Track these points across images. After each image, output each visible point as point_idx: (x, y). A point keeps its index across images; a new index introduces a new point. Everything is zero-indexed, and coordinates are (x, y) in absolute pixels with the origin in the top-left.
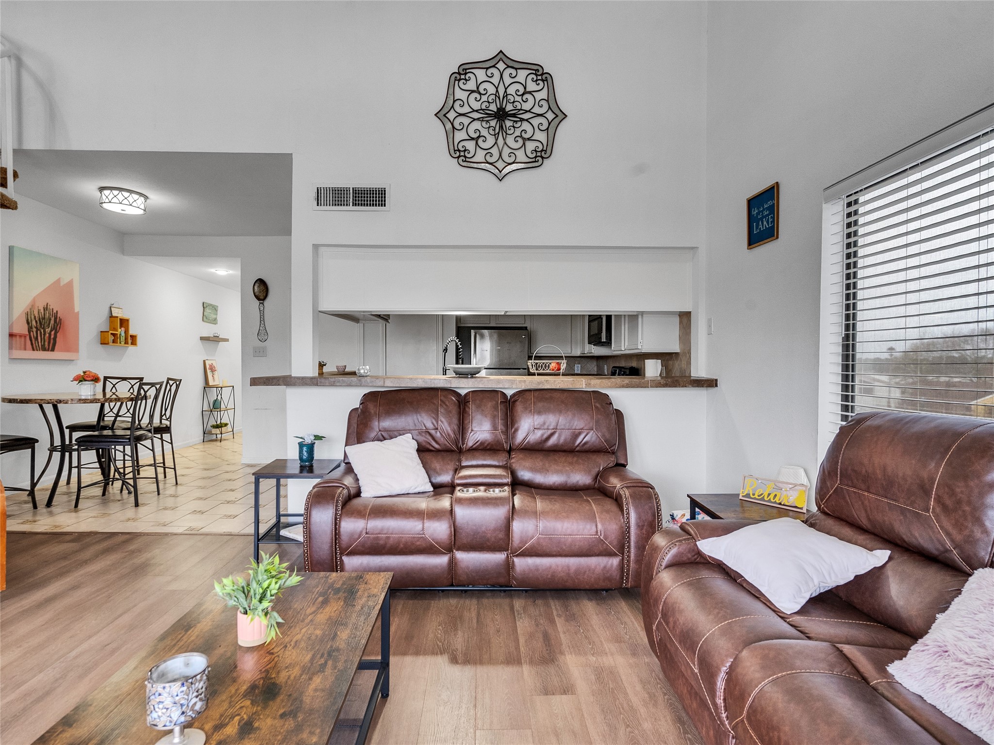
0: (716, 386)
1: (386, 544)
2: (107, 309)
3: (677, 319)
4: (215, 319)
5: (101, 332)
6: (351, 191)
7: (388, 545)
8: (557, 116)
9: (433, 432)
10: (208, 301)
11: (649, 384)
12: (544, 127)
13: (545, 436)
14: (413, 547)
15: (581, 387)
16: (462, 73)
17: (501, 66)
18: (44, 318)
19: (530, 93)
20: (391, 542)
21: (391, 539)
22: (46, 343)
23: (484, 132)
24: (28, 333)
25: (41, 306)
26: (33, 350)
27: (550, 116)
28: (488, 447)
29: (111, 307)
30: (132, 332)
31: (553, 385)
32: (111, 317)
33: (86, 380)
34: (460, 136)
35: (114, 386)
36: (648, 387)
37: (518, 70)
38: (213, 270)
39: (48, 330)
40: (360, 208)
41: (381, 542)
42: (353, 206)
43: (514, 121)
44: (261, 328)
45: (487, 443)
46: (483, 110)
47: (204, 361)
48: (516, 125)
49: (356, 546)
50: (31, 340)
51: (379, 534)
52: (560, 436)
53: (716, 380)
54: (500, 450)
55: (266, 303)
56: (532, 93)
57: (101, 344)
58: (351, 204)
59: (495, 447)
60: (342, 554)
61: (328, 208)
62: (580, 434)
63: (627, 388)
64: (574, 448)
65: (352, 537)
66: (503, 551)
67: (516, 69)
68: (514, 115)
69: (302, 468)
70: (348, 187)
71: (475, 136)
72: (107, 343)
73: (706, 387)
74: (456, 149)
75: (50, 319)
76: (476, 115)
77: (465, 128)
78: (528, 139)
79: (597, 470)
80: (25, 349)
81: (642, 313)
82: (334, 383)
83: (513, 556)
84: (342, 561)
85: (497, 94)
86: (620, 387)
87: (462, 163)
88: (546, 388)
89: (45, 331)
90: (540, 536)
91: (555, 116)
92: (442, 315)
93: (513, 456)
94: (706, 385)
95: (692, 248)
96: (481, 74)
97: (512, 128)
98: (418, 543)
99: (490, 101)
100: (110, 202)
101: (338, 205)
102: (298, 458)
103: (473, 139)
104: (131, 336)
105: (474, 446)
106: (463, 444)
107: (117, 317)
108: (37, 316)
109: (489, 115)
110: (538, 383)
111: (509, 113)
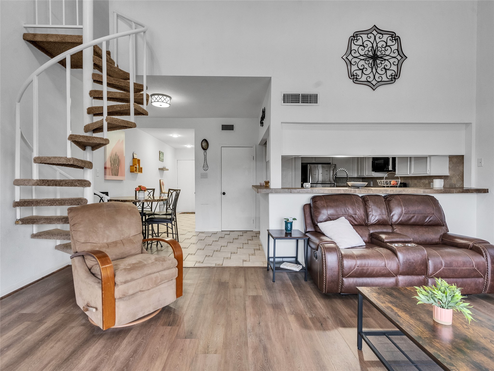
0: (488, 192)
1: (367, 272)
2: (132, 155)
3: (448, 159)
4: (163, 160)
5: (130, 166)
6: (300, 96)
7: (368, 273)
8: (402, 58)
9: (354, 216)
10: (161, 151)
11: (454, 191)
12: (396, 64)
13: (410, 217)
14: (380, 274)
15: (421, 193)
16: (355, 36)
17: (375, 33)
18: (115, 160)
19: (389, 46)
20: (369, 271)
21: (370, 269)
22: (116, 172)
23: (366, 66)
24: (110, 167)
25: (114, 153)
26: (112, 175)
27: (399, 58)
28: (381, 223)
29: (133, 154)
30: (141, 166)
31: (407, 192)
32: (134, 158)
33: (142, 190)
34: (354, 68)
35: (150, 193)
36: (454, 193)
37: (383, 35)
38: (171, 135)
39: (116, 165)
40: (304, 104)
41: (365, 271)
42: (301, 103)
43: (382, 60)
44: (205, 164)
45: (381, 221)
46: (366, 55)
47: (160, 180)
48: (382, 63)
49: (352, 273)
50: (111, 170)
51: (364, 267)
52: (417, 217)
53: (488, 189)
54: (387, 225)
55: (207, 151)
56: (390, 46)
57: (130, 172)
58: (300, 102)
59: (385, 223)
60: (343, 277)
61: (289, 104)
62: (427, 216)
63: (443, 193)
64: (424, 223)
65: (350, 268)
66: (422, 275)
67: (382, 34)
68: (381, 58)
69: (287, 234)
70: (299, 94)
71: (362, 68)
72: (133, 171)
73: (483, 193)
74: (352, 74)
75: (117, 160)
76: (362, 58)
77: (357, 64)
78: (388, 69)
79: (441, 234)
80: (110, 175)
81: (430, 156)
82: (300, 192)
83: (428, 278)
84: (343, 281)
85: (373, 47)
86: (440, 193)
87: (355, 82)
88: (403, 193)
89: (115, 166)
90: (444, 268)
91: (401, 58)
92: (332, 157)
93: (395, 228)
94: (483, 192)
95: (466, 124)
96: (365, 37)
97: (381, 64)
98: (383, 271)
99: (369, 50)
100: (158, 101)
101: (294, 102)
102: (285, 229)
103: (360, 69)
104: (141, 168)
105: (374, 223)
106: (368, 222)
107: (137, 159)
108: (113, 158)
109: (369, 57)
110: (400, 191)
111: (379, 56)
